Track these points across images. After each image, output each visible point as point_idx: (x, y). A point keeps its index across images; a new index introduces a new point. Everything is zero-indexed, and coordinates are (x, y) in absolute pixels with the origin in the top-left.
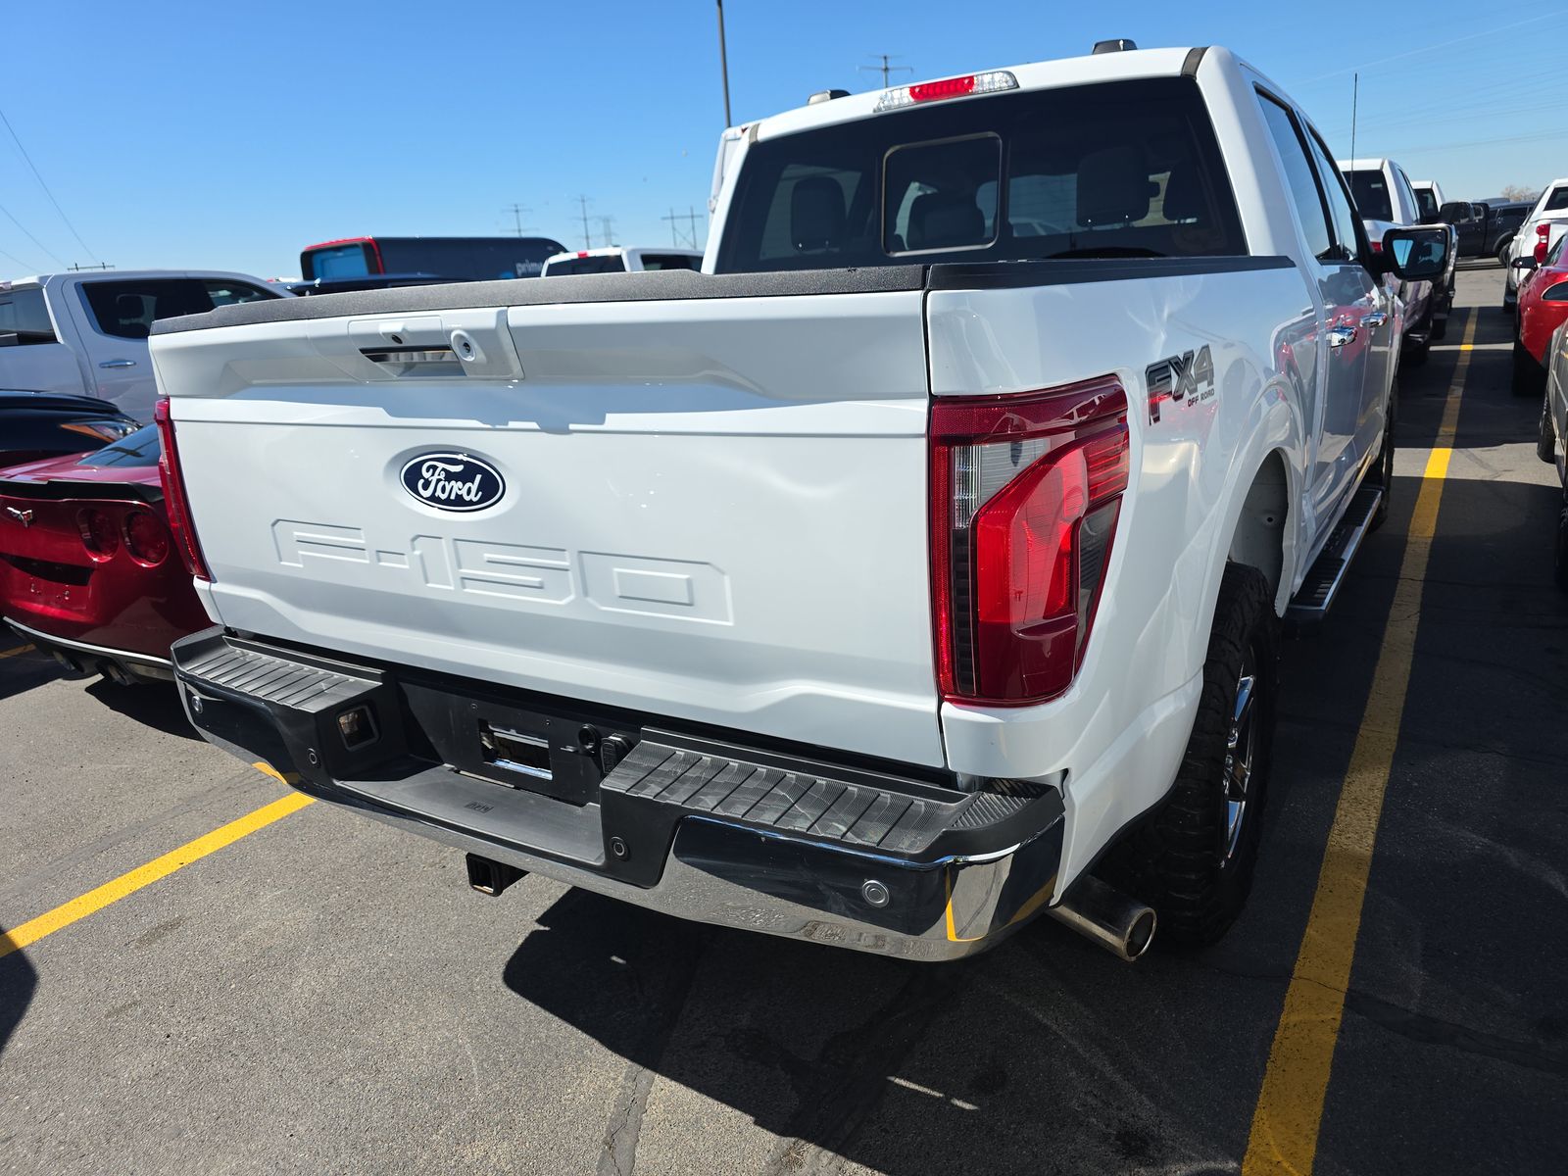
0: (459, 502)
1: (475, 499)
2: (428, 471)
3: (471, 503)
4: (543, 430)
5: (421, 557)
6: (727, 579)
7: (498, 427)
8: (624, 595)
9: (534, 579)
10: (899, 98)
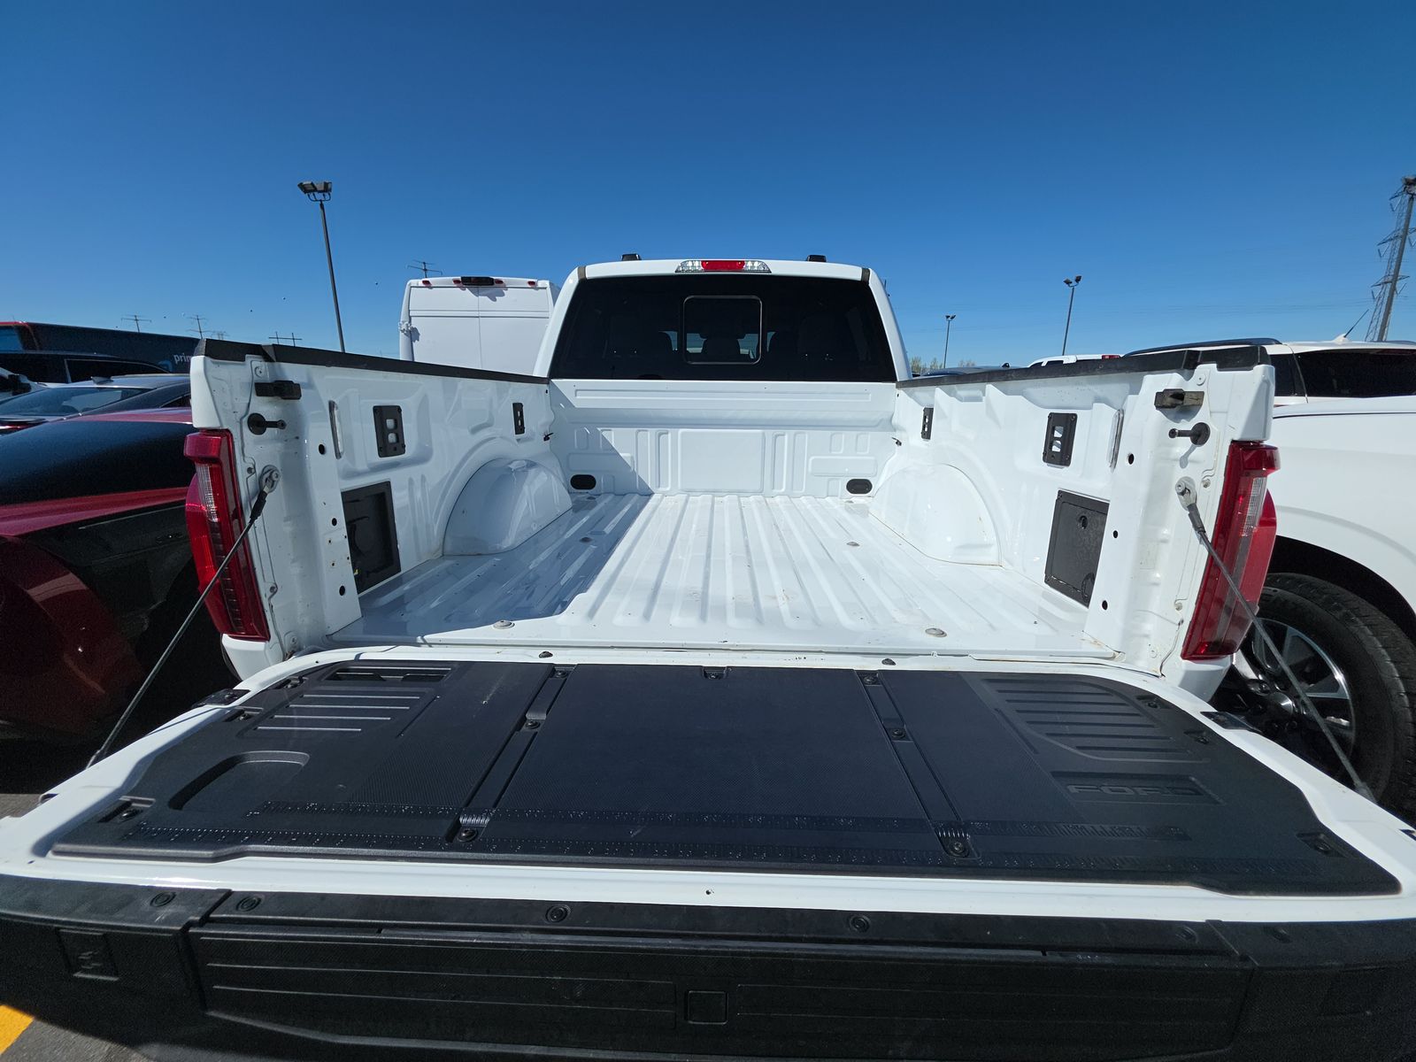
10: (693, 266)
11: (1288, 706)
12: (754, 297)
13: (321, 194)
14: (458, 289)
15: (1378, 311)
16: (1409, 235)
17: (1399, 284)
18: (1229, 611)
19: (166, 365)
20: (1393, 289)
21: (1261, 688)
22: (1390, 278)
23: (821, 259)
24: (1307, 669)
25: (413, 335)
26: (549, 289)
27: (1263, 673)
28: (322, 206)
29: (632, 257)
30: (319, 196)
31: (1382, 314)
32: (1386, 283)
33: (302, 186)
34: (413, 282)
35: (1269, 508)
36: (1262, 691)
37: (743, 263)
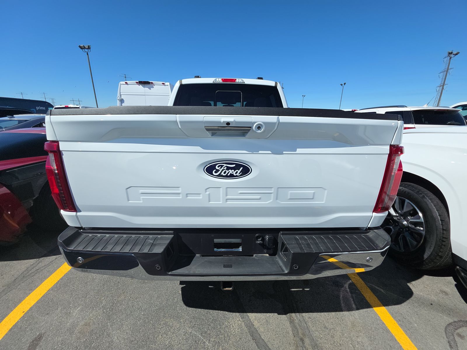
0: (232, 176)
1: (238, 175)
2: (218, 167)
3: (237, 176)
4: (273, 153)
5: (209, 194)
6: (326, 191)
7: (254, 153)
8: (291, 198)
9: (258, 197)
10: (219, 80)
11: (405, 224)
12: (239, 91)
13: (87, 50)
14: (138, 85)
15: (438, 95)
16: (449, 71)
17: (445, 87)
18: (388, 196)
19: (34, 111)
20: (443, 88)
21: (397, 218)
22: (442, 85)
23: (261, 78)
24: (411, 212)
25: (122, 101)
26: (169, 86)
27: (398, 213)
28: (87, 54)
29: (198, 77)
30: (86, 50)
31: (439, 96)
32: (440, 86)
33: (80, 47)
34: (122, 83)
35: (400, 165)
36: (398, 219)
37: (235, 80)
